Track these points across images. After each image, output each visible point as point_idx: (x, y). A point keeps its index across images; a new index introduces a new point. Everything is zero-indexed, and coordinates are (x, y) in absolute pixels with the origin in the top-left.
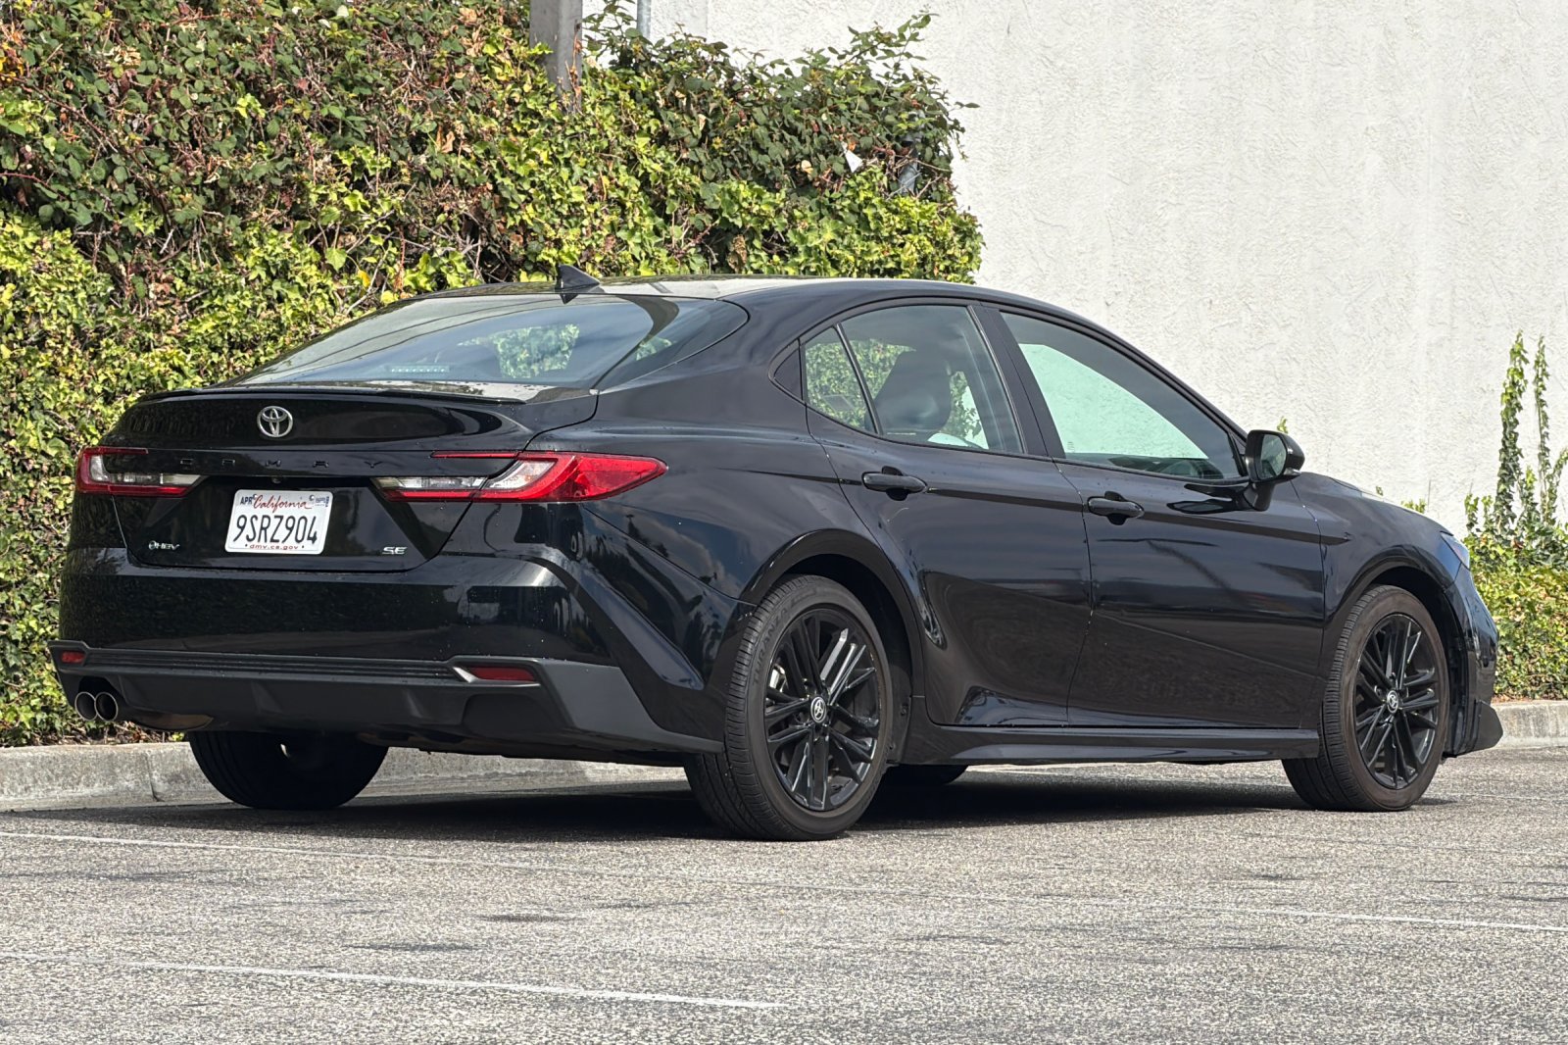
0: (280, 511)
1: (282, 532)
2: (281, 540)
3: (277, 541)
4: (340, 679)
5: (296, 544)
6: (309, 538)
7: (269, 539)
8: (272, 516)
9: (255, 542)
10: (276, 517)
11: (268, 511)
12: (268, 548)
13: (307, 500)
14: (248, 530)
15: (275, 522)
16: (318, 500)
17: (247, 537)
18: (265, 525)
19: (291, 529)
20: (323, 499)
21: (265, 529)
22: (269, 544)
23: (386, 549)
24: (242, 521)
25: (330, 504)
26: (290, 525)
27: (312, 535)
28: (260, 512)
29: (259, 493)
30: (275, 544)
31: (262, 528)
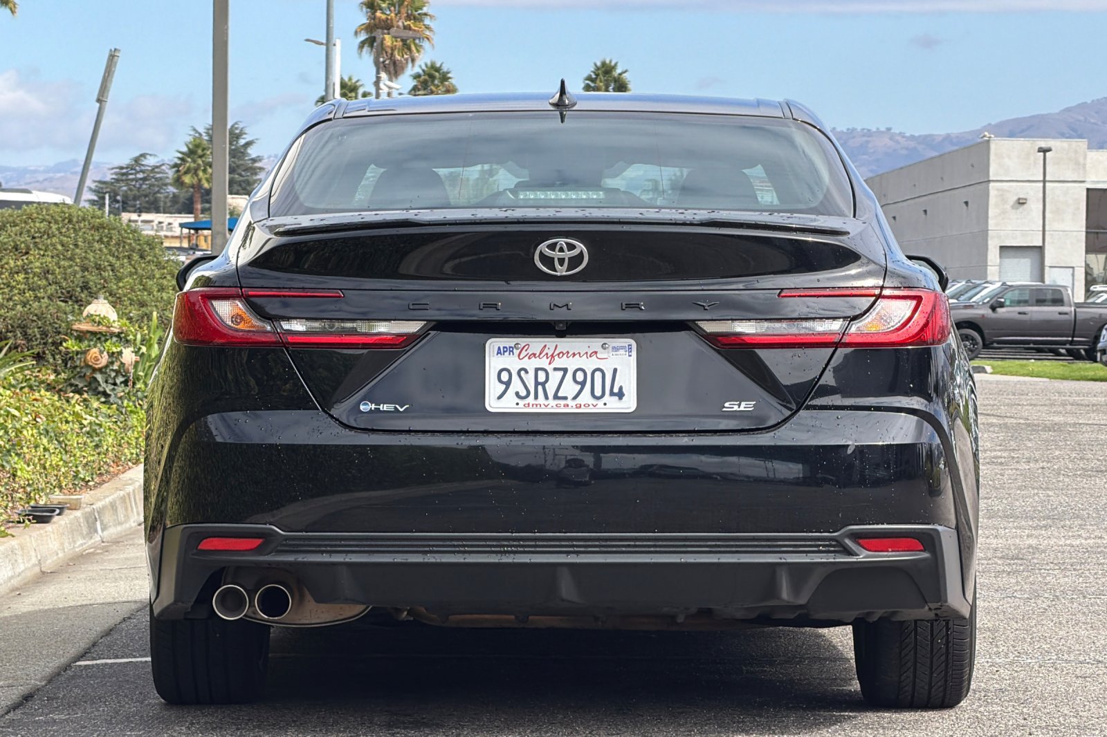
0: (559, 363)
1: (569, 388)
2: (570, 397)
3: (565, 398)
4: (691, 559)
5: (595, 402)
6: (612, 394)
7: (551, 395)
8: (550, 368)
9: (531, 399)
10: (555, 369)
11: (543, 363)
12: (552, 407)
13: (600, 350)
14: (516, 385)
15: (555, 377)
16: (616, 349)
17: (517, 394)
19: (583, 384)
20: (623, 348)
21: (543, 384)
22: (552, 402)
23: (727, 405)
24: (505, 376)
25: (634, 353)
27: (616, 390)
28: (531, 365)
29: (522, 341)
30: (562, 402)
31: (537, 383)
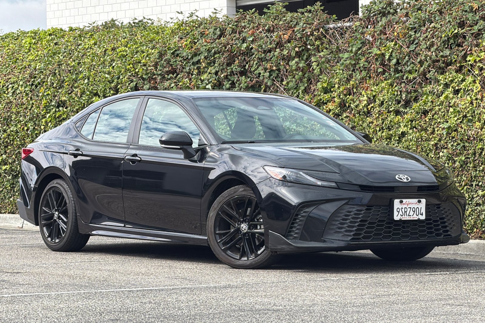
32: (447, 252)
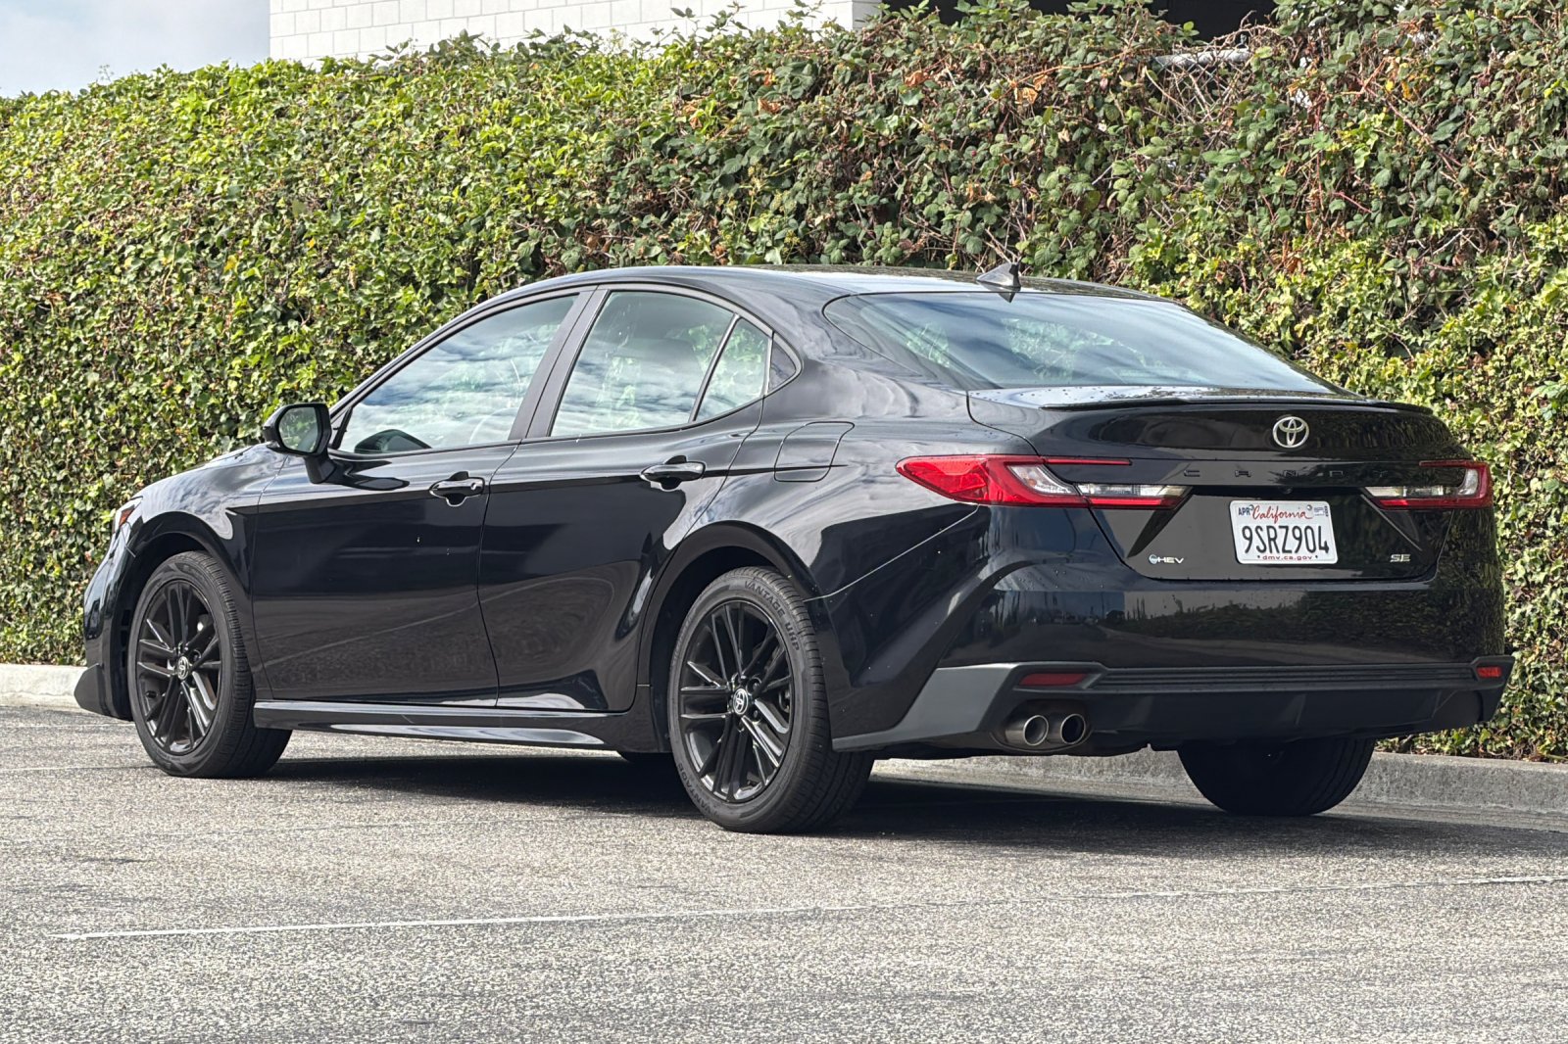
8: (1276, 526)
12: (1281, 559)
14: (1256, 541)
15: (1281, 533)
18: (1272, 536)
19: (1300, 539)
21: (1274, 539)
22: (1282, 555)
26: (1298, 535)
29: (1255, 503)
31: (1270, 539)
32: (1551, 810)
